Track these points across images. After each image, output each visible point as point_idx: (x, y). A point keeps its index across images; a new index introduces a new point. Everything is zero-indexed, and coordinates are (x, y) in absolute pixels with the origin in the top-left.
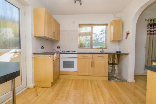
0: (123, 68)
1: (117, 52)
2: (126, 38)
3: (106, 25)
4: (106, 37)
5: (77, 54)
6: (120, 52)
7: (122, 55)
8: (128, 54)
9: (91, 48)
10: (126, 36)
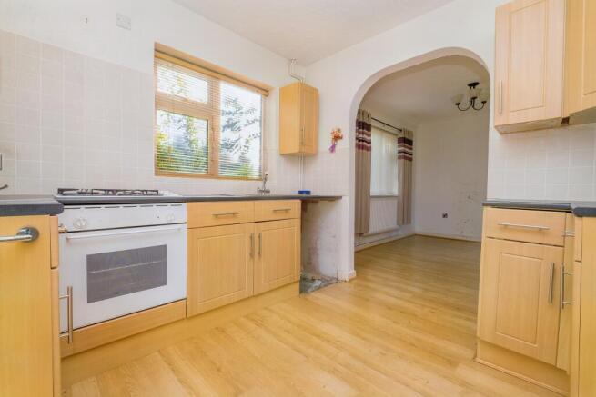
0: (318, 242)
1: (301, 192)
2: (333, 149)
3: (265, 91)
4: (263, 137)
5: (184, 205)
6: (308, 192)
7: (317, 202)
8: (341, 197)
9: (212, 174)
10: (331, 145)
